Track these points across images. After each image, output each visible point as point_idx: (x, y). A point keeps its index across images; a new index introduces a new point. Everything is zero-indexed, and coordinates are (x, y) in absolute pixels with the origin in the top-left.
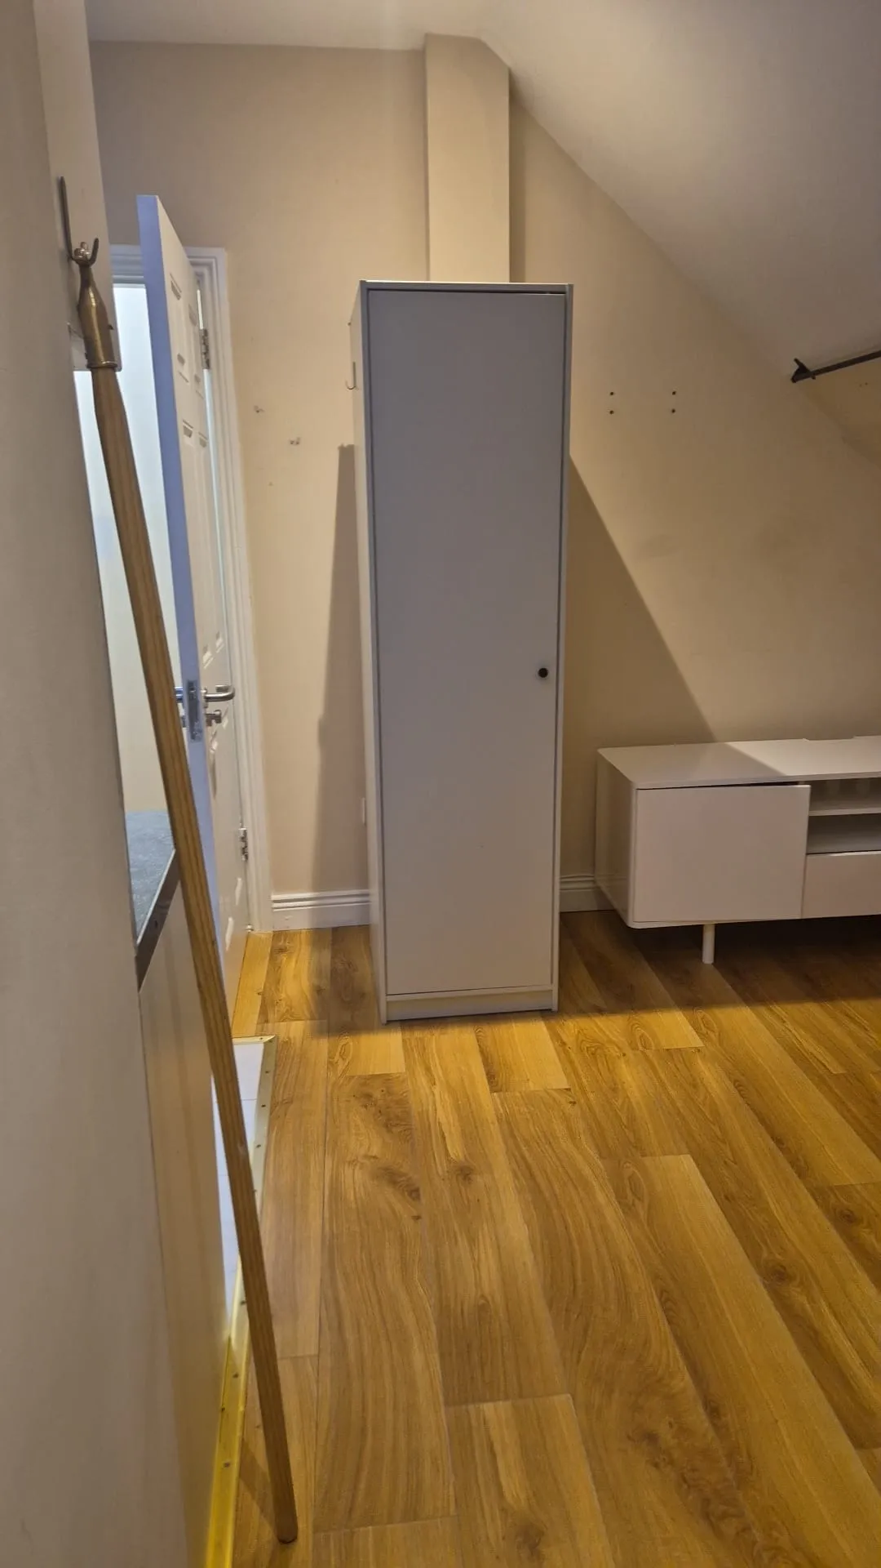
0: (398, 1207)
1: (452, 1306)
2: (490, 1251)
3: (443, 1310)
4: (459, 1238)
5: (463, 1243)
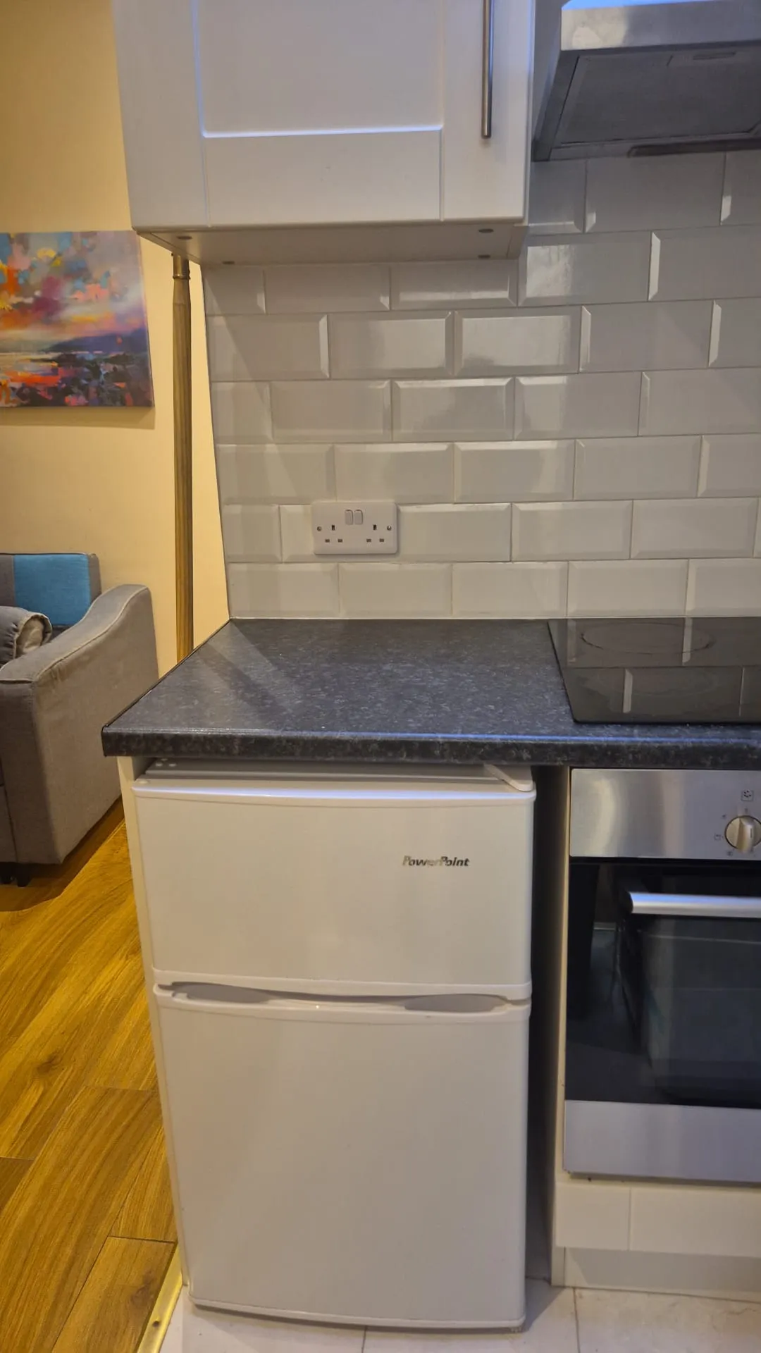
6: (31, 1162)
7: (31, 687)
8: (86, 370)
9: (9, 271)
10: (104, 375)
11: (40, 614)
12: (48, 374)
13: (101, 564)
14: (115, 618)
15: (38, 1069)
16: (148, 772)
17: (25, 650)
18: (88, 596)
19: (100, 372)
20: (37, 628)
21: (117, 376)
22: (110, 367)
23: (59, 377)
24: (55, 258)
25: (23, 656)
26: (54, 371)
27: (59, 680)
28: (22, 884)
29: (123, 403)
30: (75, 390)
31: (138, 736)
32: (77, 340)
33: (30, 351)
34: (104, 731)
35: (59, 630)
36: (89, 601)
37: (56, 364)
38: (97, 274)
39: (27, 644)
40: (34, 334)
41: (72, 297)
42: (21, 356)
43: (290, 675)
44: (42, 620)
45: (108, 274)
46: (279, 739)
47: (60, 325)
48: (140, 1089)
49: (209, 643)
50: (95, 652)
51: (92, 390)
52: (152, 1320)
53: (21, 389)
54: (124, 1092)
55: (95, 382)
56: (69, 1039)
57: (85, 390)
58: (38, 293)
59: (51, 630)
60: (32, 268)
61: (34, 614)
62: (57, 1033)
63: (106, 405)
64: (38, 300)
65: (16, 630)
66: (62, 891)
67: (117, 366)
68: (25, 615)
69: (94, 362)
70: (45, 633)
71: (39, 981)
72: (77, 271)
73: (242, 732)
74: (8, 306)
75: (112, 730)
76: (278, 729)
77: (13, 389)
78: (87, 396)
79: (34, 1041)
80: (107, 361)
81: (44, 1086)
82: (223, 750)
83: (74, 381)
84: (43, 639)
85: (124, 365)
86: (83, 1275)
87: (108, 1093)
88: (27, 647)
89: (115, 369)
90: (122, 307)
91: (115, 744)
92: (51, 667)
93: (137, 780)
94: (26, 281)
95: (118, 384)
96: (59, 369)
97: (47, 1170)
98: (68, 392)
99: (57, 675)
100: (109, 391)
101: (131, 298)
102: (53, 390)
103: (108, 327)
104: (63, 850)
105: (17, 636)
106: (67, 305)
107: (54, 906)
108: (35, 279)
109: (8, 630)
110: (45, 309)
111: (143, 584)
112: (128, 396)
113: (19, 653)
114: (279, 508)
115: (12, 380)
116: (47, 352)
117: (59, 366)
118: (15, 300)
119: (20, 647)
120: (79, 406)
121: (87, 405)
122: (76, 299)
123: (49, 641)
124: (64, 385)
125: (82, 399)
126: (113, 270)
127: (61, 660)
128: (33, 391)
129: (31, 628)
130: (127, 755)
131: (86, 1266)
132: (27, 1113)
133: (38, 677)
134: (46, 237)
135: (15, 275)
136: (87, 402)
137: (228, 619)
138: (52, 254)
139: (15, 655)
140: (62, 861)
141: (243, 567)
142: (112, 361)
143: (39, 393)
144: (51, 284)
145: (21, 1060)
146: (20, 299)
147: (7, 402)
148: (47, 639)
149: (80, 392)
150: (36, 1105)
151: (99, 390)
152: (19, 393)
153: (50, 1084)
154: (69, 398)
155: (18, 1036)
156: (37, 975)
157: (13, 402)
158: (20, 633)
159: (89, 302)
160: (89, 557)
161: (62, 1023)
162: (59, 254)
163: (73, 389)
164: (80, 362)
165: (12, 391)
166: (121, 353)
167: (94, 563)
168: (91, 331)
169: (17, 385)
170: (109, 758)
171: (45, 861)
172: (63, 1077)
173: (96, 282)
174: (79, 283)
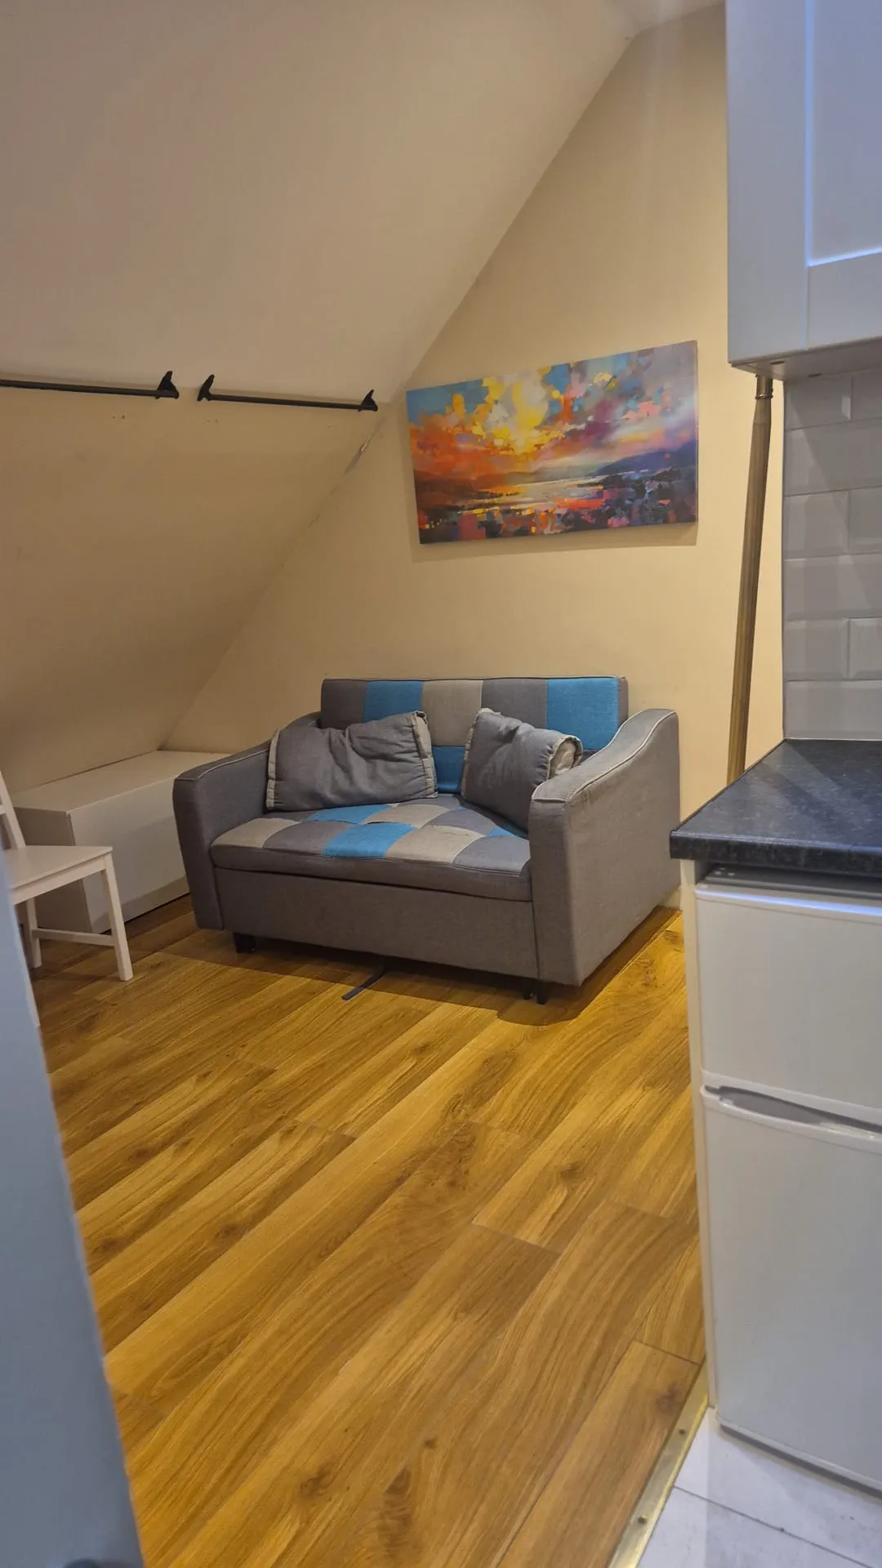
0: (434, 1474)
1: (489, 1323)
2: (402, 1361)
3: (499, 1323)
4: (415, 1390)
5: (416, 1385)
6: (557, 1256)
7: (564, 807)
8: (631, 490)
9: (566, 401)
10: (649, 493)
11: (573, 737)
12: (593, 498)
13: (630, 688)
14: (641, 744)
15: (562, 1173)
16: (708, 878)
17: (557, 772)
18: (615, 720)
19: (645, 491)
20: (570, 750)
21: (661, 493)
22: (656, 484)
23: (604, 500)
24: (610, 381)
25: (556, 777)
26: (600, 494)
27: (588, 802)
28: (542, 1001)
29: (666, 521)
30: (618, 511)
31: (704, 841)
32: (625, 460)
33: (578, 477)
34: (673, 835)
35: (588, 755)
36: (616, 728)
37: (601, 487)
38: (648, 393)
39: (559, 766)
40: (585, 459)
41: (625, 417)
42: (568, 482)
43: (858, 795)
44: (575, 743)
45: (661, 390)
46: (849, 854)
47: (611, 447)
48: (662, 1214)
49: (764, 762)
50: (623, 776)
51: (636, 510)
52: (680, 1425)
53: (567, 514)
54: (644, 1215)
55: (639, 502)
56: (589, 1154)
57: (628, 511)
58: (590, 418)
59: (582, 754)
60: (587, 394)
61: (568, 736)
62: (577, 1145)
63: (647, 524)
64: (590, 425)
65: (550, 752)
66: (579, 1014)
67: (662, 483)
68: (560, 738)
69: (639, 481)
70: (576, 756)
71: (560, 1095)
72: (629, 390)
73: (807, 843)
74: (562, 435)
75: (679, 834)
76: (847, 843)
77: (559, 515)
78: (629, 516)
79: (557, 1148)
80: (652, 479)
81: (568, 1189)
82: (789, 860)
83: (619, 502)
84: (575, 759)
85: (670, 481)
86: (611, 1365)
87: (629, 1211)
88: (560, 769)
89: (660, 486)
90: (672, 421)
91: (681, 848)
92: (582, 789)
93: (699, 884)
94: (580, 407)
95: (661, 502)
96: (605, 491)
97: (574, 1266)
98: (611, 514)
99: (588, 796)
100: (653, 510)
101: (683, 412)
102: (596, 514)
103: (657, 443)
104: (582, 973)
105: (551, 757)
106: (618, 426)
107: (572, 1026)
108: (590, 405)
109: (543, 751)
110: (597, 432)
111: (672, 709)
112: (671, 514)
113: (552, 775)
114: (849, 623)
115: (559, 507)
116: (594, 476)
117: (605, 489)
118: (568, 427)
119: (553, 768)
120: (621, 527)
121: (629, 525)
122: (627, 419)
123: (579, 764)
124: (608, 507)
125: (625, 520)
126: (667, 385)
127: (592, 782)
128: (578, 515)
129: (565, 751)
130: (691, 859)
131: (613, 1359)
132: (554, 1211)
133: (571, 798)
134: (601, 361)
135: (571, 404)
136: (628, 522)
137: (782, 739)
138: (607, 377)
139: (548, 777)
140: (581, 984)
141: (803, 685)
142: (659, 478)
143: (583, 517)
144: (604, 408)
145: (546, 1161)
146: (572, 427)
147: (552, 530)
148: (576, 763)
149: (623, 512)
150: (562, 1205)
151: (642, 508)
152: (564, 519)
153: (574, 1190)
154: (612, 521)
155: (543, 1140)
156: (557, 1088)
157: (558, 528)
158: (554, 754)
159: (640, 420)
160: (619, 681)
161: (582, 1137)
162: (614, 377)
163: (617, 511)
164: (623, 483)
165: (556, 517)
166: (668, 470)
167: (623, 686)
168: (639, 450)
169: (563, 511)
170: (675, 860)
171: (565, 981)
172: (585, 1187)
173: (649, 399)
174: (631, 403)
